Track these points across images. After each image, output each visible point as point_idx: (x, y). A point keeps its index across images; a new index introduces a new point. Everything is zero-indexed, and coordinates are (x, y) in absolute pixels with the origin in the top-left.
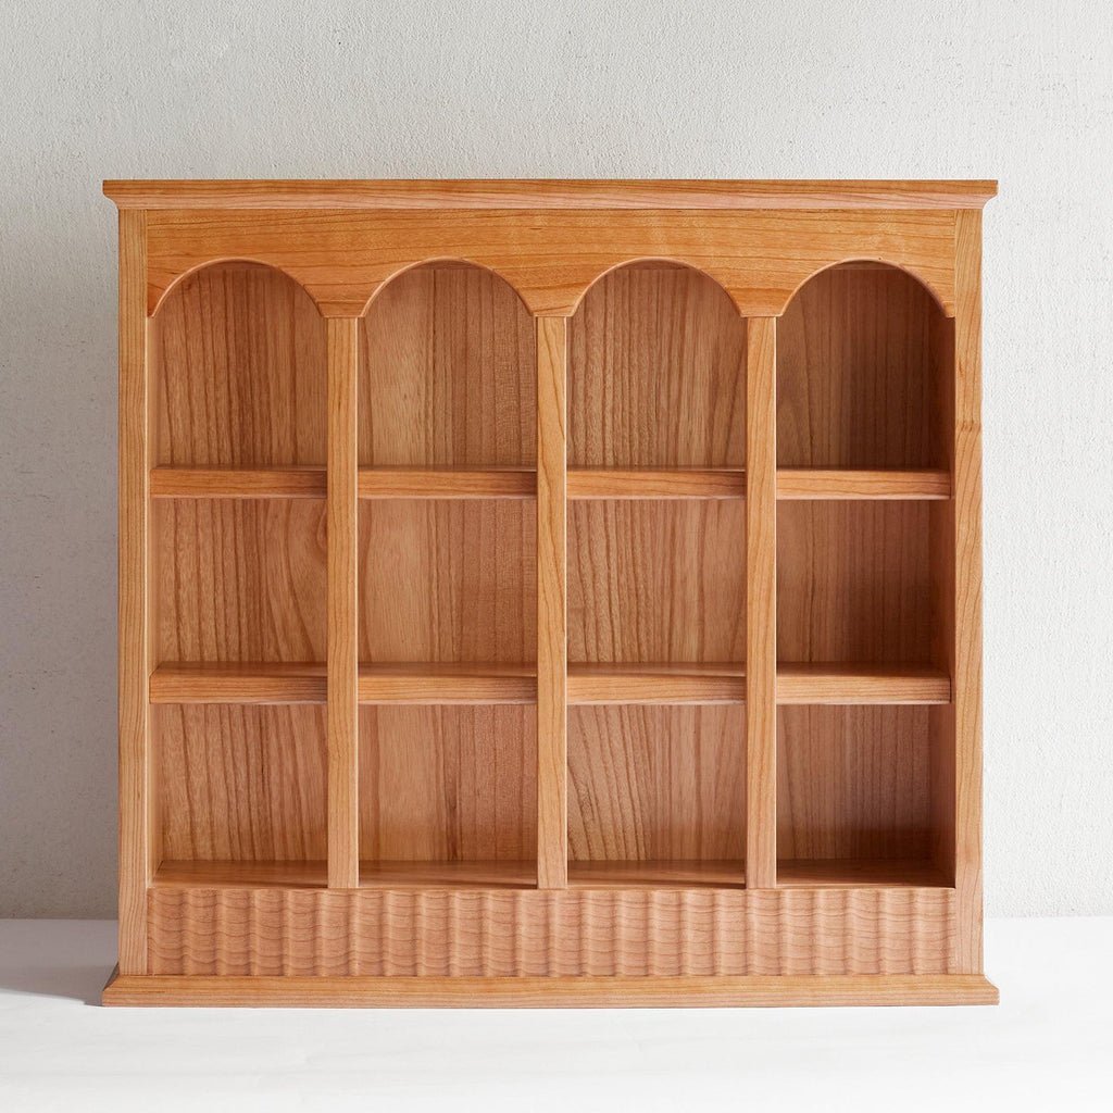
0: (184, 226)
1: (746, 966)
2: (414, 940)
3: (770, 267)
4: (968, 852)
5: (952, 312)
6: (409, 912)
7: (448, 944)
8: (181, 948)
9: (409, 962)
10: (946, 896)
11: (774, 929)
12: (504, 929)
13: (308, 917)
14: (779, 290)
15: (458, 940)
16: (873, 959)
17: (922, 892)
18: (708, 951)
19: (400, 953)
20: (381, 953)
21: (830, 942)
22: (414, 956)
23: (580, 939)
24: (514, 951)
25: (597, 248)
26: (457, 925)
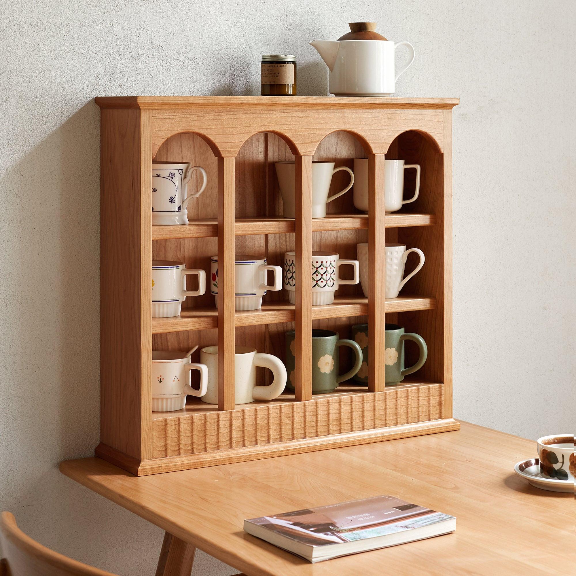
0: (167, 117)
1: (374, 425)
2: (256, 429)
3: (383, 133)
4: (448, 369)
5: (442, 151)
6: (254, 417)
7: (269, 429)
8: (166, 445)
9: (254, 439)
10: (440, 387)
11: (384, 408)
12: (289, 420)
13: (216, 424)
14: (386, 143)
15: (272, 427)
16: (417, 416)
17: (432, 386)
18: (361, 420)
19: (251, 436)
20: (244, 437)
21: (402, 411)
22: (256, 436)
23: (317, 421)
24: (293, 429)
25: (323, 126)
26: (271, 420)
